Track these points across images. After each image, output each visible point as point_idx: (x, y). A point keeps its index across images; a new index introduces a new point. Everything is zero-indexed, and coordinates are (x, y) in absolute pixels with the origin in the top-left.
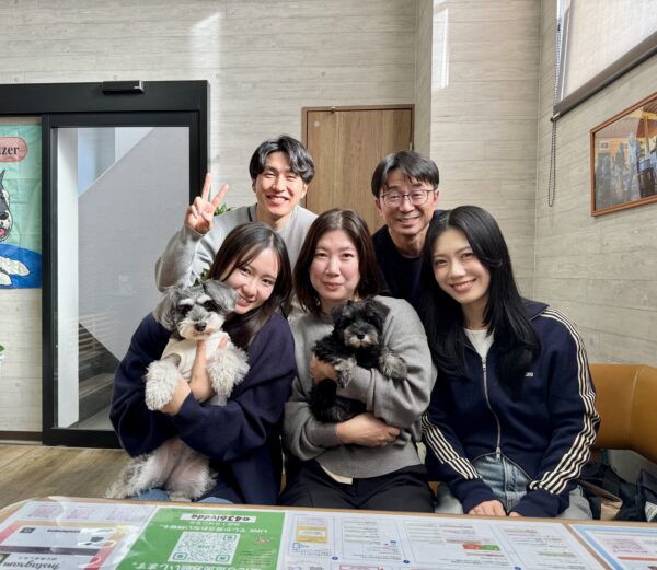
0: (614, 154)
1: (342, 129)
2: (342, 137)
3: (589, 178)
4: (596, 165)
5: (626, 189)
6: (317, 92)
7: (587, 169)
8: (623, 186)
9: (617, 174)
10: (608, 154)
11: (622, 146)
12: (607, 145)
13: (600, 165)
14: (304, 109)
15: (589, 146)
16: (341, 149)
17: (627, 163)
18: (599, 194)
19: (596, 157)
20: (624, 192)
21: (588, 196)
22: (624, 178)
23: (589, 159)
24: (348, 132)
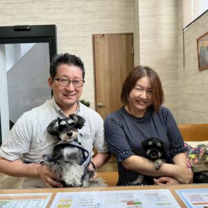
0: (205, 47)
1: (107, 42)
2: (107, 45)
4: (199, 51)
6: (97, 29)
12: (203, 44)
14: (92, 35)
18: (201, 62)
19: (199, 48)
21: (197, 64)
23: (197, 50)
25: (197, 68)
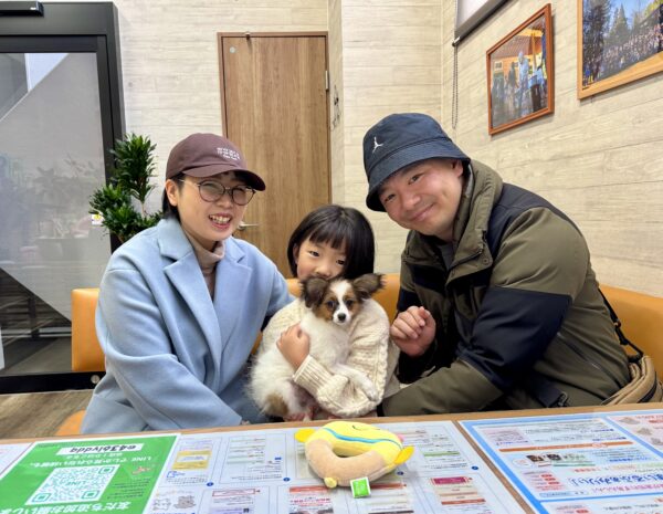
0: (506, 74)
1: (259, 56)
2: (259, 64)
3: (486, 99)
4: (492, 86)
5: (517, 106)
6: (231, 18)
7: (485, 90)
8: (514, 104)
9: (509, 92)
10: (502, 74)
11: (513, 65)
12: (500, 65)
13: (496, 85)
14: (218, 34)
15: (485, 68)
16: (259, 76)
17: (518, 81)
18: (495, 113)
19: (492, 77)
20: (516, 110)
21: (486, 116)
22: (516, 95)
23: (486, 80)
24: (265, 60)
25: (486, 127)
